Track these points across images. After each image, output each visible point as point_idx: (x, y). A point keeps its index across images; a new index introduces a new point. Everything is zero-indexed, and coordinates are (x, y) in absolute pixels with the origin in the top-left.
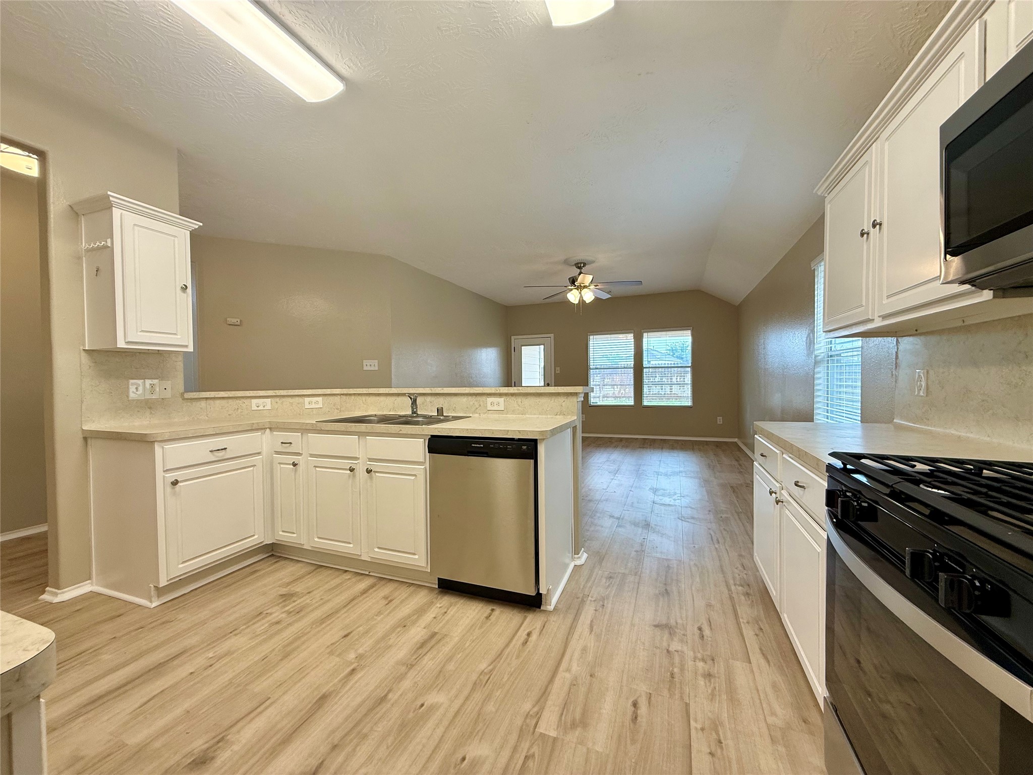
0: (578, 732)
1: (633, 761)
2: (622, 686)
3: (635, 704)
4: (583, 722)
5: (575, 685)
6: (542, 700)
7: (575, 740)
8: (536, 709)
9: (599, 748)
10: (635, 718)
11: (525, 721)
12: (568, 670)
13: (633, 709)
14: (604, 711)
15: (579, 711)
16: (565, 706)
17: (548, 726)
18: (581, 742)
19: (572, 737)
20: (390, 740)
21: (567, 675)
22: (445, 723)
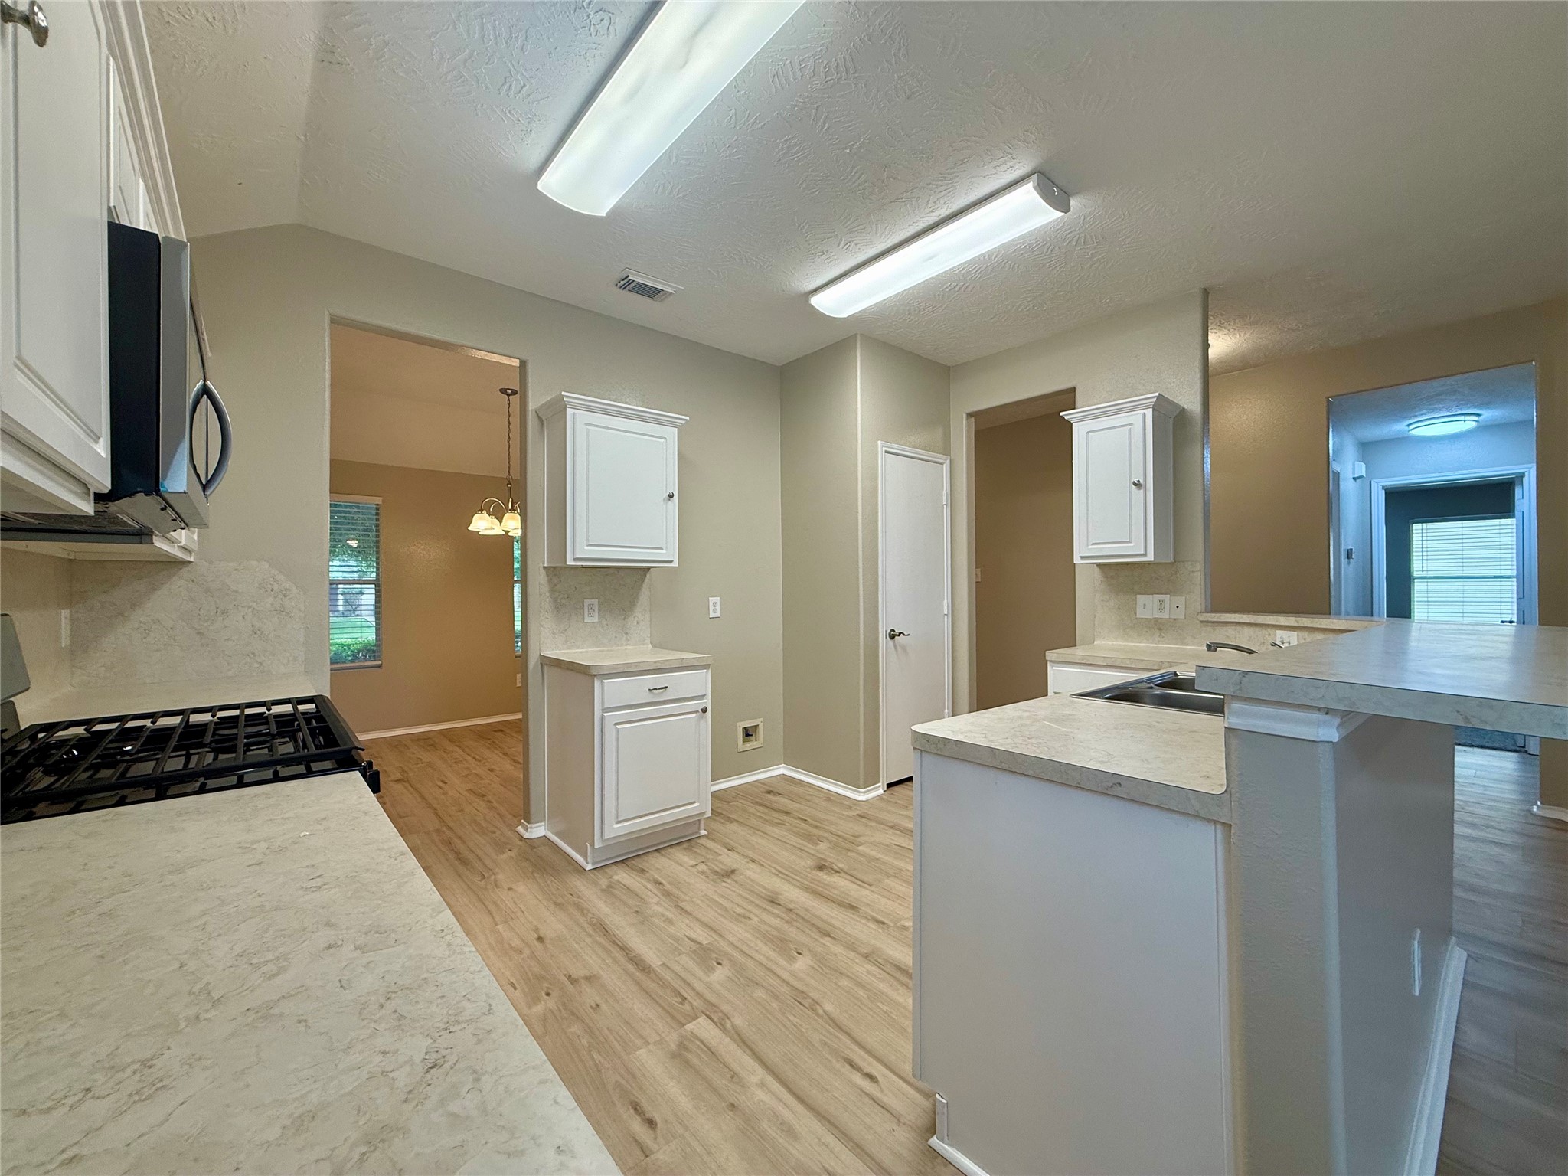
0: (673, 1047)
1: (603, 1071)
2: (687, 1129)
3: (651, 1123)
4: (680, 1055)
5: (732, 1077)
6: (736, 1036)
7: (667, 1039)
8: (729, 1026)
9: (642, 1052)
10: (636, 1108)
11: (722, 1011)
12: (762, 1085)
13: (647, 1115)
14: (672, 1084)
15: (695, 1061)
16: (712, 1053)
17: (702, 1027)
18: (661, 1042)
19: (672, 1039)
20: (774, 933)
21: (754, 1079)
22: (769, 964)
